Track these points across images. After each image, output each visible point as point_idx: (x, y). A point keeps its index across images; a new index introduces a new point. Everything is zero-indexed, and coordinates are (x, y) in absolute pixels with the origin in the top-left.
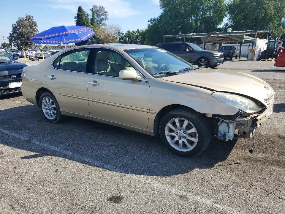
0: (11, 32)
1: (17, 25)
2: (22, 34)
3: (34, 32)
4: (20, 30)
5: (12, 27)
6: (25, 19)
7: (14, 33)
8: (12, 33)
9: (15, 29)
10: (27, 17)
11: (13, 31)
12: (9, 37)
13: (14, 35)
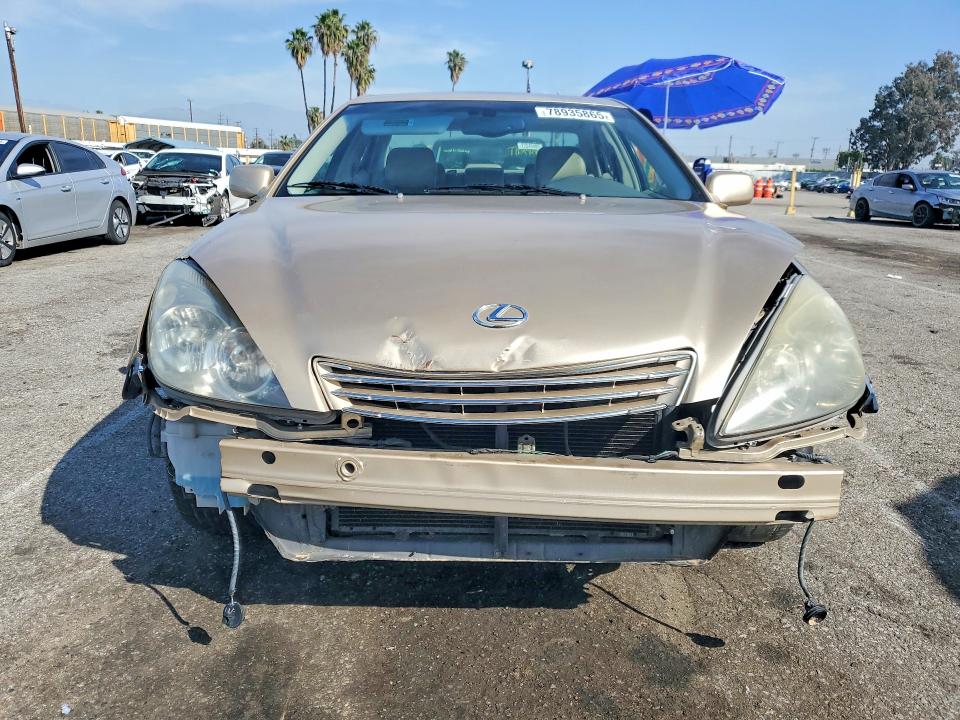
0: (867, 115)
1: (894, 89)
2: (901, 120)
3: (951, 110)
4: (901, 106)
5: (877, 96)
6: (931, 65)
7: (875, 115)
8: (870, 118)
9: (883, 103)
10: (938, 58)
11: (874, 110)
12: (858, 130)
13: (876, 123)
